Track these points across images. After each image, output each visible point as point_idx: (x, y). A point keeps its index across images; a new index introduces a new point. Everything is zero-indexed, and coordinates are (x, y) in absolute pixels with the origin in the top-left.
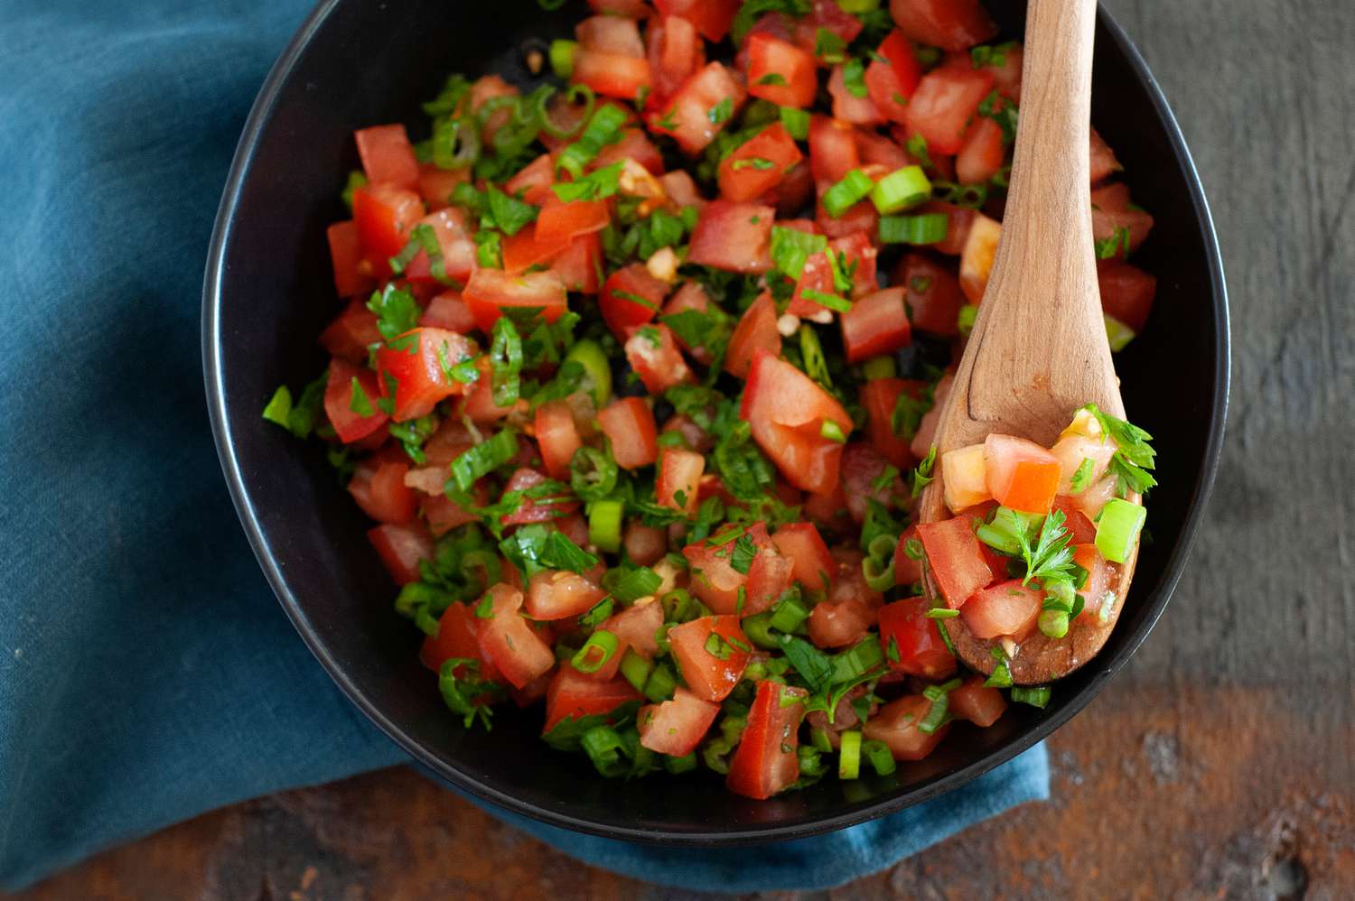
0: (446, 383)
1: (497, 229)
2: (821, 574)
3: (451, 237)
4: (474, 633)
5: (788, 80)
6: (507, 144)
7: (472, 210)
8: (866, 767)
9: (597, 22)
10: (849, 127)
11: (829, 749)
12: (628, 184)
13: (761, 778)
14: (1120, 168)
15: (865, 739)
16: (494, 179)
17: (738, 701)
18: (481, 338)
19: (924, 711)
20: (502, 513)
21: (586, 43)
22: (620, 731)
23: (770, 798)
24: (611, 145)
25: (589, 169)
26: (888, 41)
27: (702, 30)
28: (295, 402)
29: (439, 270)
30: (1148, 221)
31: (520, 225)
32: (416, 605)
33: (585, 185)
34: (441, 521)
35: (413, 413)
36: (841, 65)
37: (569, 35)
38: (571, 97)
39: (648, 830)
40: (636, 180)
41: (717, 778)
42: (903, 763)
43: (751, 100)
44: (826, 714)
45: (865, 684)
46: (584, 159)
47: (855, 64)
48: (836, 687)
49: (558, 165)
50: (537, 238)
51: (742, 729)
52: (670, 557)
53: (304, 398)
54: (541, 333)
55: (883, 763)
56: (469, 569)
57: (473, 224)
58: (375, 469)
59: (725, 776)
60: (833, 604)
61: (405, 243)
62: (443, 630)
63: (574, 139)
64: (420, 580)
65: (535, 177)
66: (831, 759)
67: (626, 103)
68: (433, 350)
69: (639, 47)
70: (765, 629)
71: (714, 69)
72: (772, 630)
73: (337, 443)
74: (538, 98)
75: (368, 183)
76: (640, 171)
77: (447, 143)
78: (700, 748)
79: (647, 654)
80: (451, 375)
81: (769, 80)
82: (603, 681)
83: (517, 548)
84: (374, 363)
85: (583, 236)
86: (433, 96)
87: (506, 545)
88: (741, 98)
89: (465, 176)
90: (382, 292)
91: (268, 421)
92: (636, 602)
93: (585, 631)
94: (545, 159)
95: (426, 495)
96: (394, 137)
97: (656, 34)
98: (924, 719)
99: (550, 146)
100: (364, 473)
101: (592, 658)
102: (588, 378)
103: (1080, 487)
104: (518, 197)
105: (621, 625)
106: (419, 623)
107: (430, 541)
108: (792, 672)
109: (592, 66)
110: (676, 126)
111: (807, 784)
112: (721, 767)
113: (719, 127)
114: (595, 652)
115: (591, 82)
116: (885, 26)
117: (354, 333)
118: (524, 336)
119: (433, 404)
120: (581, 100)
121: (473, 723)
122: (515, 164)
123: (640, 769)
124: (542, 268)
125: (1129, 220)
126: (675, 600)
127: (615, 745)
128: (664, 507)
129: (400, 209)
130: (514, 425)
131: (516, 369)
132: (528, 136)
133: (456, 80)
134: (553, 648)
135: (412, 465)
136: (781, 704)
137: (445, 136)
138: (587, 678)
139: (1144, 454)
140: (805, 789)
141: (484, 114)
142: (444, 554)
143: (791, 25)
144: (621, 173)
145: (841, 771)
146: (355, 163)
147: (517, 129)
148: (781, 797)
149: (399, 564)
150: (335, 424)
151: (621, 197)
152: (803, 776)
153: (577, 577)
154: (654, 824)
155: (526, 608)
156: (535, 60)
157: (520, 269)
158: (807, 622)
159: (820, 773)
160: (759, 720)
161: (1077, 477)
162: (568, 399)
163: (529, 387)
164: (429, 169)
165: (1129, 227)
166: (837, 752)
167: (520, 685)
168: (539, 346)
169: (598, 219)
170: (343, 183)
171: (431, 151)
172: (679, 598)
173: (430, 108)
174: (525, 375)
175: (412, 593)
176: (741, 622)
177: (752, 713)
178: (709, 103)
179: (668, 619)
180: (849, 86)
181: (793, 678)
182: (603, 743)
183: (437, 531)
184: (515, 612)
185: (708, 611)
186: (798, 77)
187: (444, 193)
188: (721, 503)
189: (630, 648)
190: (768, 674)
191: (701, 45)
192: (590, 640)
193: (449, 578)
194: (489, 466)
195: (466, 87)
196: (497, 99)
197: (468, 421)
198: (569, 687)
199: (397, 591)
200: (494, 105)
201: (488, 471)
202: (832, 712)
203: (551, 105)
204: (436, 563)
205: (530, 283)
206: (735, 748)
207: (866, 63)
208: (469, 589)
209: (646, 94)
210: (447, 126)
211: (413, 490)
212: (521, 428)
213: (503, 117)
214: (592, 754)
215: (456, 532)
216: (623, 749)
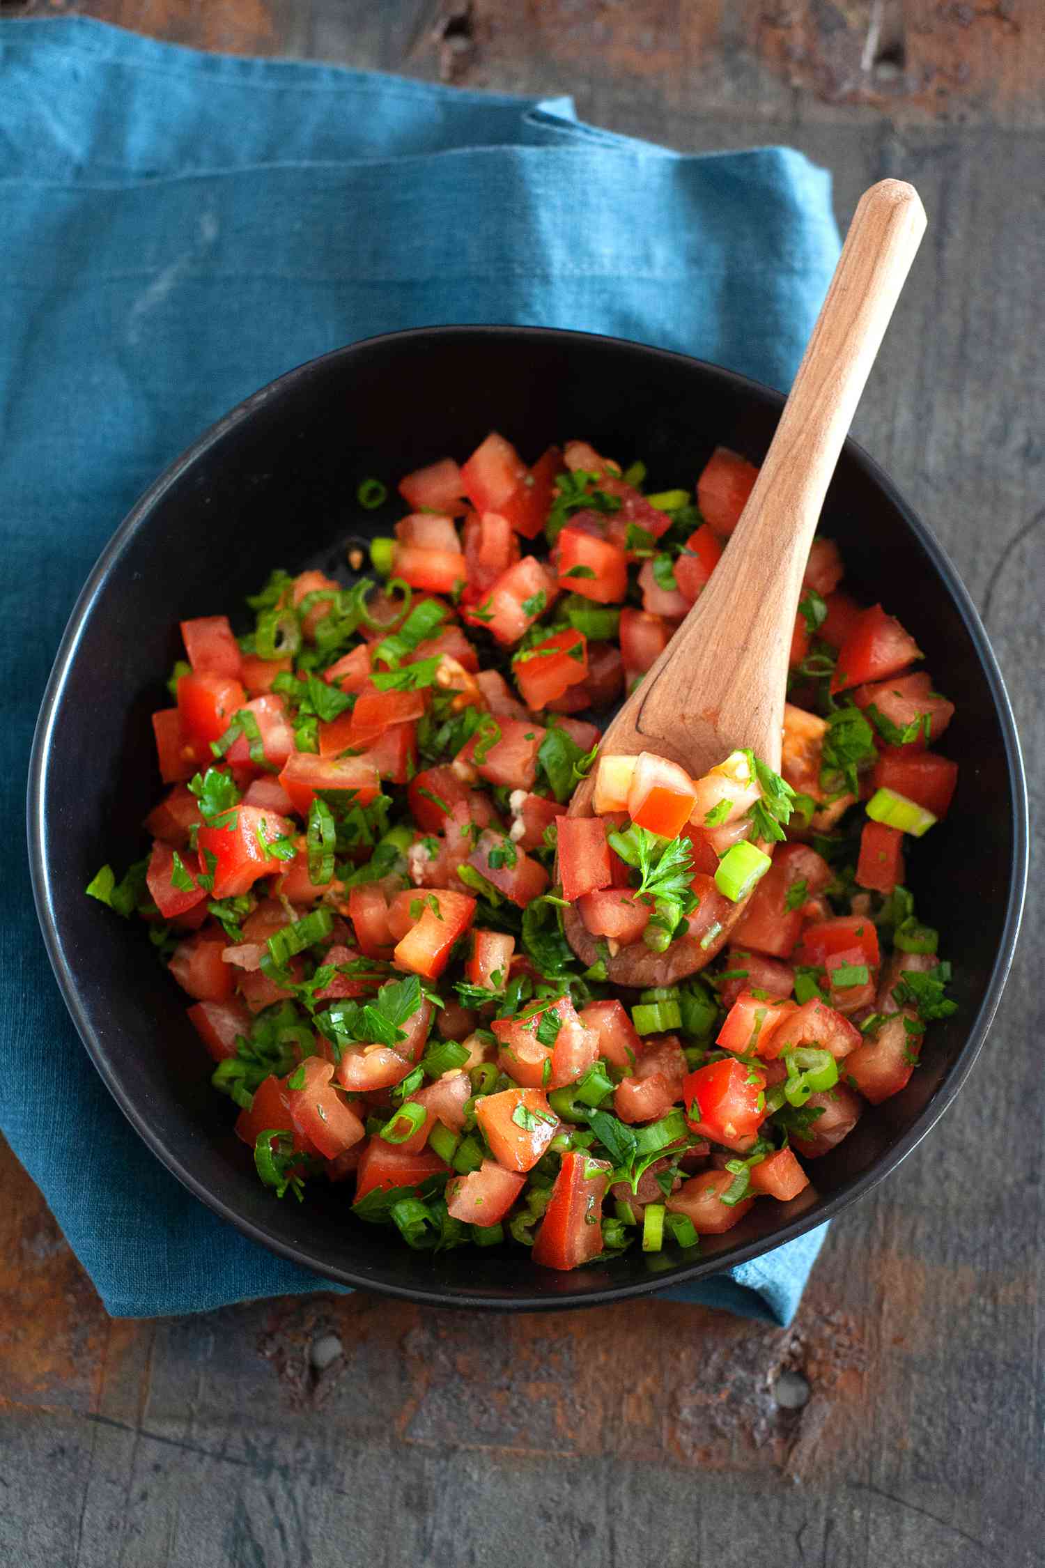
0: (263, 859)
1: (315, 715)
2: (627, 1050)
3: (271, 723)
4: (287, 1106)
5: (597, 574)
6: (326, 635)
7: (292, 698)
8: (669, 1240)
9: (416, 520)
10: (658, 619)
11: (634, 1222)
12: (443, 678)
13: (565, 1249)
14: (921, 656)
15: (668, 1212)
16: (315, 670)
17: (544, 1174)
18: (297, 820)
19: (727, 1184)
20: (316, 987)
21: (405, 540)
22: (428, 1203)
23: (575, 1269)
24: (429, 639)
25: (406, 661)
26: (696, 536)
27: (517, 526)
28: (118, 883)
29: (257, 753)
30: (950, 708)
31: (337, 712)
32: (232, 1080)
33: (403, 675)
34: (259, 997)
35: (232, 890)
36: (651, 559)
37: (390, 534)
38: (389, 591)
39: (453, 1295)
40: (453, 675)
41: (523, 1250)
42: (705, 1235)
43: (564, 594)
44: (630, 1185)
45: (669, 1158)
46: (401, 650)
47: (665, 559)
48: (640, 1159)
49: (375, 657)
50: (353, 725)
51: (547, 1201)
52: (478, 1032)
53: (127, 879)
54: (356, 816)
55: (686, 1236)
56: (285, 1044)
57: (292, 712)
58: (195, 948)
59: (530, 1248)
60: (638, 1079)
61: (226, 729)
62: (256, 1103)
63: (393, 631)
64: (238, 1057)
65: (353, 665)
66: (635, 1231)
67: (443, 597)
68: (252, 828)
69: (456, 543)
70: (571, 1103)
71: (527, 563)
72: (578, 1104)
73: (159, 921)
74: (359, 590)
75: (193, 671)
76: (455, 667)
77: (269, 633)
78: (506, 1220)
79: (454, 1127)
80: (268, 851)
81: (578, 573)
82: (411, 1154)
83: (329, 1022)
84: (195, 842)
85: (400, 724)
86: (257, 590)
87: (319, 1019)
88: (555, 591)
89: (287, 666)
90: (203, 776)
91: (92, 898)
92: (444, 1075)
93: (395, 1103)
94: (362, 648)
95: (242, 970)
96: (220, 627)
97: (473, 531)
98: (726, 1191)
99: (369, 638)
100: (184, 951)
101: (401, 1129)
102: (401, 860)
103: (714, 823)
104: (336, 685)
105: (429, 1098)
106: (234, 1096)
107: (247, 1018)
108: (597, 1145)
109: (409, 562)
110: (492, 617)
111: (612, 1256)
112: (527, 1239)
113: (533, 619)
114: (403, 1125)
115: (408, 577)
116: (694, 522)
117: (176, 816)
118: (339, 820)
119: (252, 880)
120: (399, 594)
121: (285, 1194)
122: (334, 655)
123: (449, 1241)
124: (355, 753)
125: (930, 706)
126: (483, 1074)
127: (420, 1218)
128: (480, 988)
129: (222, 695)
130: (329, 905)
131: (330, 848)
132: (347, 628)
133: (280, 575)
134: (364, 1121)
135: (230, 943)
136: (586, 1176)
137: (267, 628)
138: (395, 1149)
139: (783, 808)
140: (609, 1260)
141: (305, 607)
142: (260, 1030)
143: (604, 521)
144: (438, 667)
145: (645, 1243)
146: (182, 655)
147: (336, 621)
148: (586, 1267)
149: (215, 1040)
150: (156, 901)
151: (436, 690)
152: (607, 1248)
153: (389, 1050)
154: (457, 1290)
155: (337, 1079)
156: (356, 558)
157: (335, 752)
158: (613, 1095)
159: (624, 1245)
160: (563, 1192)
161: (712, 814)
162: (383, 881)
163: (344, 869)
164: (251, 660)
165: (931, 714)
166: (641, 1224)
167: (331, 1156)
168: (354, 828)
169: (414, 707)
170: (169, 673)
171: (254, 643)
172: (486, 1072)
173: (254, 602)
174: (341, 857)
175: (228, 1068)
176: (548, 1096)
177: (557, 1185)
178: (523, 595)
179: (475, 1092)
180: (659, 580)
181: (598, 1151)
182: (411, 1214)
183: (253, 1008)
184: (326, 1084)
185: (514, 1085)
186: (608, 572)
187: (266, 683)
188: (530, 981)
189: (438, 1120)
190: (574, 1146)
191: (516, 541)
192: (399, 1112)
193: (265, 1054)
194: (305, 943)
195: (289, 581)
196: (317, 592)
197: (285, 899)
198: (379, 1159)
199: (216, 1065)
200: (315, 598)
201: (303, 948)
202: (635, 1184)
203: (371, 599)
204: (254, 1040)
205: (345, 767)
206: (540, 1221)
207: (675, 557)
208: (283, 1064)
209: (462, 588)
210: (270, 617)
211: (232, 965)
212: (336, 908)
213: (324, 609)
214: (401, 1225)
215: (271, 1009)
216: (431, 1220)
